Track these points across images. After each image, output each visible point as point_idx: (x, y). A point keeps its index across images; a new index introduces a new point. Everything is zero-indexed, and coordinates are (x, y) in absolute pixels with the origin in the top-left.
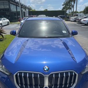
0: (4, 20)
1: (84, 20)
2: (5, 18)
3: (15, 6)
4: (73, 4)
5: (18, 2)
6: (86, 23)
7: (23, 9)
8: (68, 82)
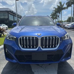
0: (4, 26)
1: (67, 25)
2: (4, 25)
3: (13, 16)
4: (58, 14)
5: (15, 13)
6: (69, 28)
7: (18, 18)
8: (54, 43)
